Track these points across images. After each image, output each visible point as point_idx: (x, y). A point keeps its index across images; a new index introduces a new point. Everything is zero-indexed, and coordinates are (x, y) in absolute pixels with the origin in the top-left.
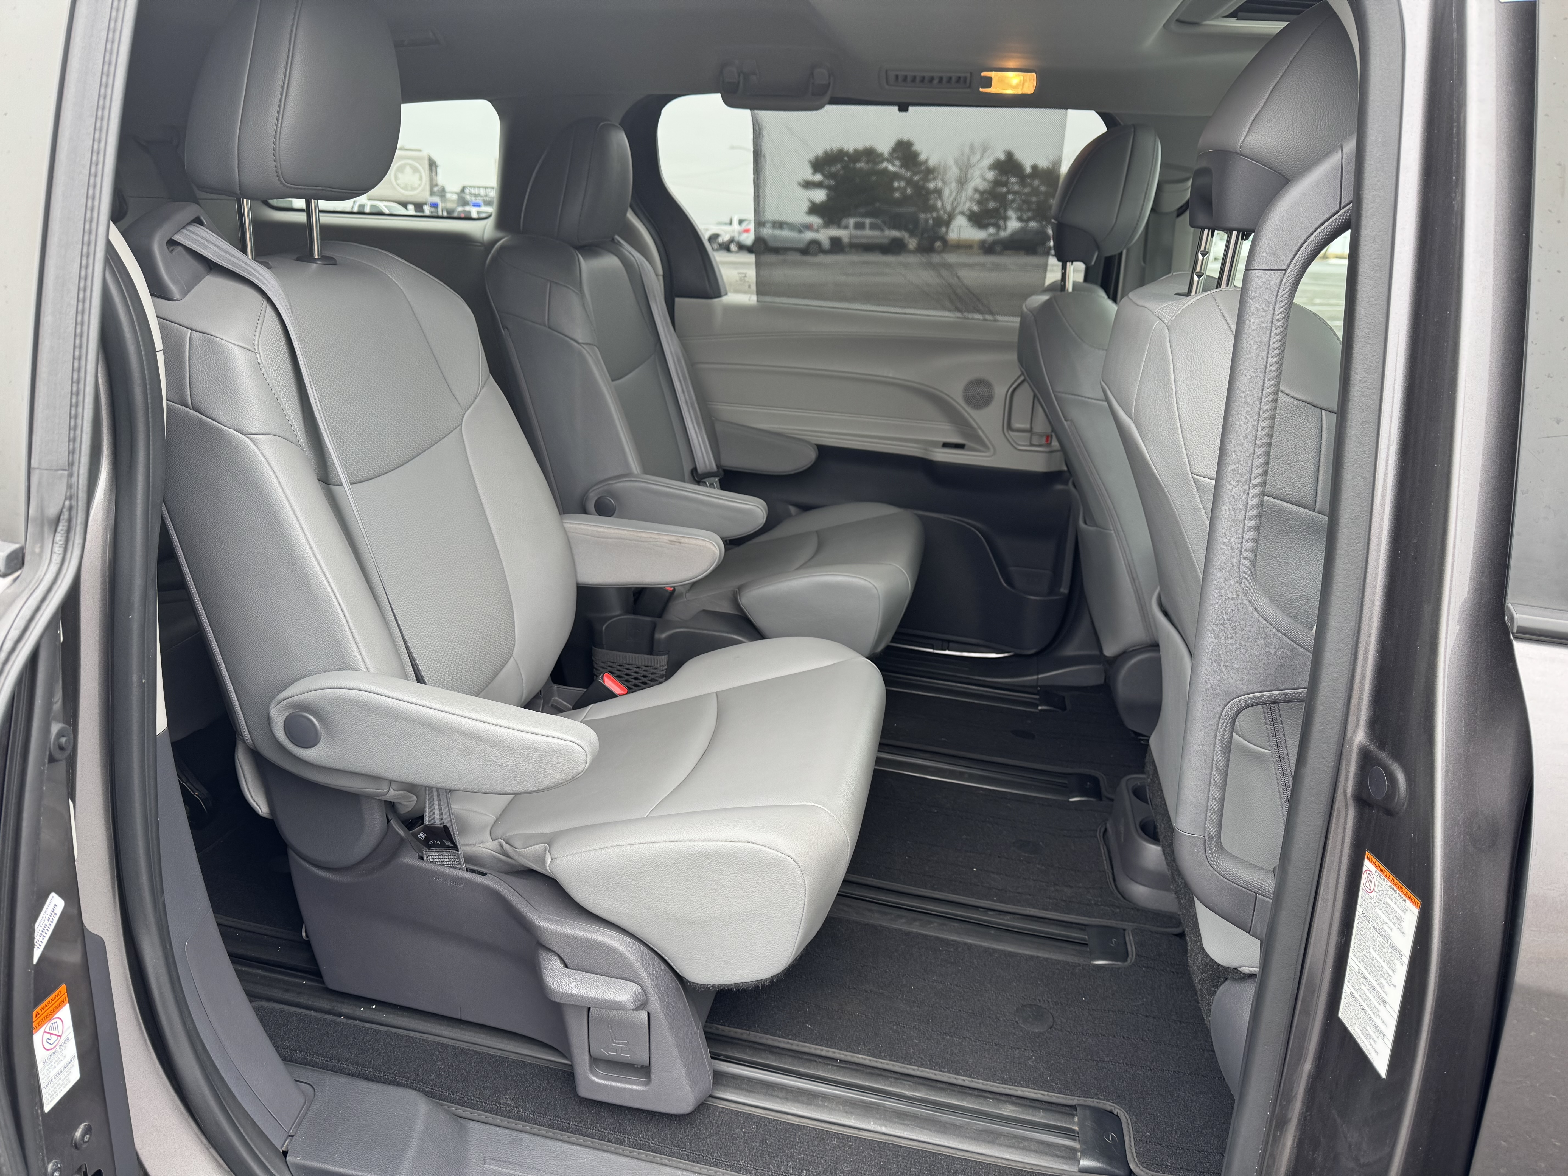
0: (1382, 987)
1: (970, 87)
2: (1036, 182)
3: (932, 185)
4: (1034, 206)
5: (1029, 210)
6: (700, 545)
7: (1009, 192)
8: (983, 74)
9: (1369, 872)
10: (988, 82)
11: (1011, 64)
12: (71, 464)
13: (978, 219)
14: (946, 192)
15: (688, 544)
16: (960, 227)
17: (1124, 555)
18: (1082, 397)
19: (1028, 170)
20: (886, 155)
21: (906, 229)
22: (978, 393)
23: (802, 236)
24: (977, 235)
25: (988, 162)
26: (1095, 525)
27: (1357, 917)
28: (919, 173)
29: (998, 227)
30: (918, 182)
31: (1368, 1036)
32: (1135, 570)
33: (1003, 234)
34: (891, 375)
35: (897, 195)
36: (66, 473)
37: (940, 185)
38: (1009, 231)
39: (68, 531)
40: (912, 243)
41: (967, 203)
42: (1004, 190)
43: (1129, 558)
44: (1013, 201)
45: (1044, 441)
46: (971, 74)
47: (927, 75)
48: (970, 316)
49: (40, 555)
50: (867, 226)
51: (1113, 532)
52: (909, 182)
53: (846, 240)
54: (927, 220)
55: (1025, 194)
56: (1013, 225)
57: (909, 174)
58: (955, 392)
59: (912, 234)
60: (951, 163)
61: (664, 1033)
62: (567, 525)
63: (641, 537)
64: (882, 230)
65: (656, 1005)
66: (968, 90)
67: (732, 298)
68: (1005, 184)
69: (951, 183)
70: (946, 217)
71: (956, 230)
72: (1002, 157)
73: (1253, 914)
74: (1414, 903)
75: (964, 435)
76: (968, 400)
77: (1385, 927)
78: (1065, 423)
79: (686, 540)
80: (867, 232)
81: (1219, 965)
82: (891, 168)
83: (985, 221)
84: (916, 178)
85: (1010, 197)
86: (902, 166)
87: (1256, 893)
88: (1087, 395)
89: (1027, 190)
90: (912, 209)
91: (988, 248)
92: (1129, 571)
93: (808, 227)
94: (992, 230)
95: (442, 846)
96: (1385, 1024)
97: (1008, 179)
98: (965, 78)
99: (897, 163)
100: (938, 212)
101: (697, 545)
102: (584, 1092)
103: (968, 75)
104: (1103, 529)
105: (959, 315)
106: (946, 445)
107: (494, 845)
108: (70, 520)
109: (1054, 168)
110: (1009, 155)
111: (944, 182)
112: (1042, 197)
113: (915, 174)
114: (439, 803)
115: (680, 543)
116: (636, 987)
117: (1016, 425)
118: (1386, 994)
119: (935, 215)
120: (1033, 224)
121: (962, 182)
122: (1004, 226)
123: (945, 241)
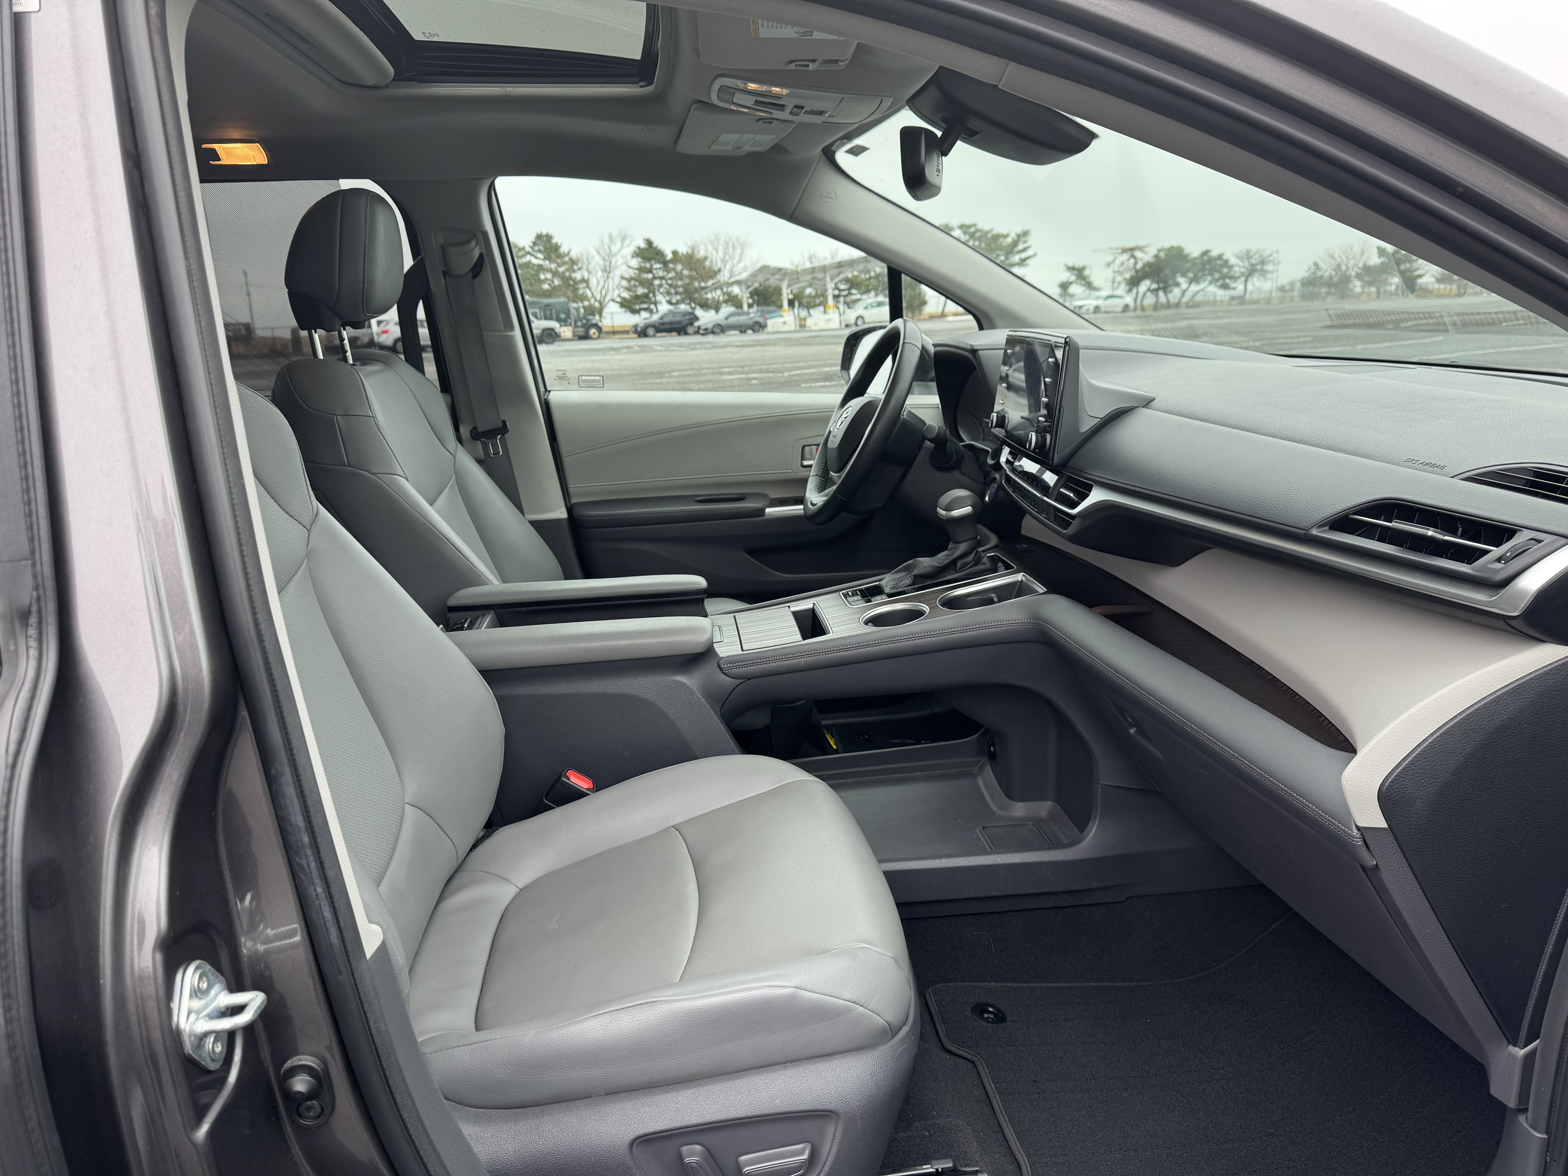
2: (679, 267)
3: (578, 276)
4: (681, 290)
5: (676, 293)
7: (654, 278)
12: (33, 553)
13: (628, 305)
14: (593, 282)
16: (612, 314)
19: (669, 256)
20: (528, 249)
21: (559, 320)
24: (630, 320)
25: (629, 250)
28: (564, 263)
29: (649, 311)
30: (564, 273)
33: (655, 318)
35: (546, 286)
36: (29, 562)
37: (586, 275)
38: (660, 314)
39: (40, 622)
40: (566, 332)
41: (616, 290)
42: (650, 276)
44: (660, 286)
49: (16, 652)
52: (555, 273)
54: (577, 310)
55: (671, 279)
56: (664, 308)
57: (553, 266)
59: (565, 323)
60: (593, 252)
68: (650, 271)
69: (596, 273)
70: (597, 305)
71: (609, 317)
72: (643, 245)
82: (535, 261)
83: (637, 307)
84: (561, 269)
85: (657, 282)
86: (545, 258)
89: (672, 275)
90: (562, 300)
91: (641, 332)
94: (644, 315)
97: (652, 265)
99: (540, 256)
100: (589, 300)
108: (40, 612)
109: (693, 252)
110: (649, 243)
111: (589, 272)
112: (687, 281)
113: (559, 265)
119: (586, 303)
120: (683, 307)
121: (607, 271)
122: (655, 310)
123: (599, 329)
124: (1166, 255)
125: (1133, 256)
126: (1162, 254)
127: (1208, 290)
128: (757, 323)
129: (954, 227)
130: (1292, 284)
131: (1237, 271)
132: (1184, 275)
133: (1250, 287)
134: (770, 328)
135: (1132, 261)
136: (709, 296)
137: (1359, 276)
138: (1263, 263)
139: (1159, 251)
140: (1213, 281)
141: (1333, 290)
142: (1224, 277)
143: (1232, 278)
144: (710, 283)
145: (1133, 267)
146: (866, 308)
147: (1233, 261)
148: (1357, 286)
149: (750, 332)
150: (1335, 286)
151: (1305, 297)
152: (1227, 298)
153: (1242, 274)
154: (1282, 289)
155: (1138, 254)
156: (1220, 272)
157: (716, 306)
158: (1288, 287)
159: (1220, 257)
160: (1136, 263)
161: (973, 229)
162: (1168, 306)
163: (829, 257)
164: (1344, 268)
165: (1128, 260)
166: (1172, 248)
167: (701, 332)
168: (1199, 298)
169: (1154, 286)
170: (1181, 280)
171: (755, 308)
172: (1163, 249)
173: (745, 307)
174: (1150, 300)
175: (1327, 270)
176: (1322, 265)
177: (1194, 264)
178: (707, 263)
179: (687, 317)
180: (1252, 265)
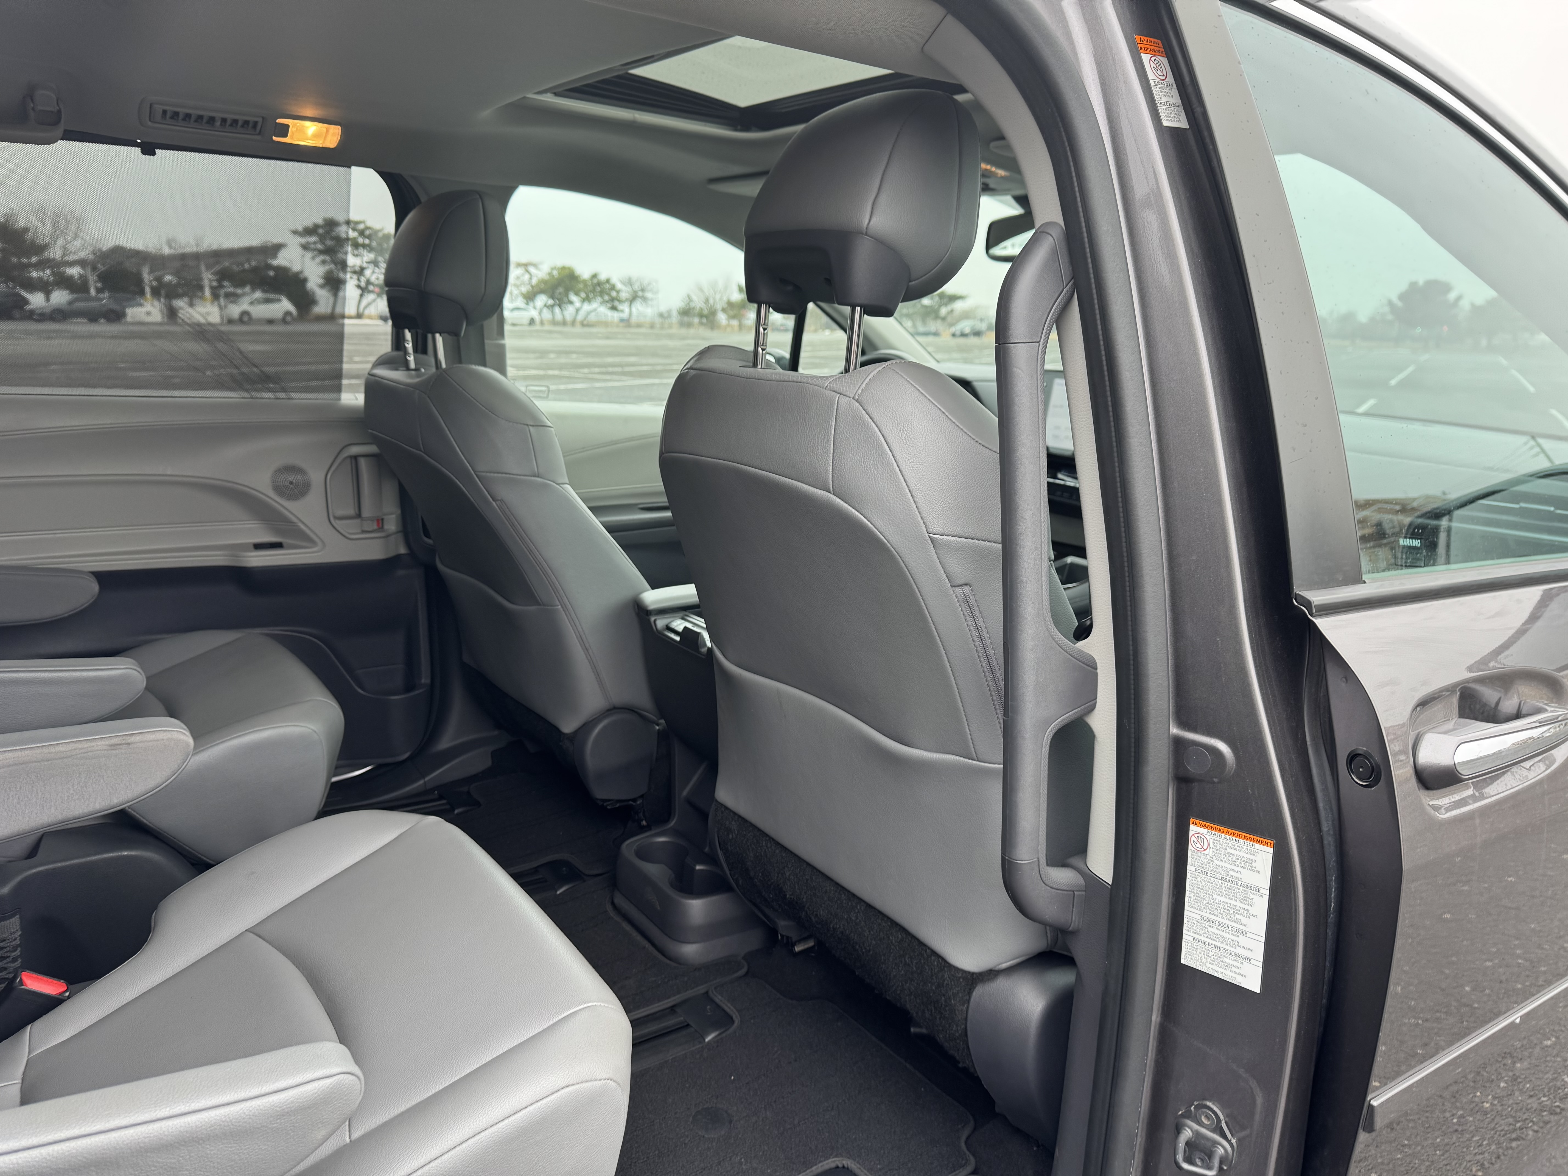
0: (1238, 921)
1: (260, 133)
6: (163, 739)
8: (279, 121)
9: (1198, 835)
10: (284, 130)
11: (309, 112)
15: (143, 742)
17: (575, 628)
18: (510, 474)
22: (291, 483)
26: (537, 603)
27: (1188, 875)
31: (1228, 966)
32: (587, 639)
34: (169, 473)
43: (580, 630)
45: (375, 526)
46: (263, 118)
47: (206, 114)
48: (258, 395)
51: (560, 607)
58: (260, 485)
63: (57, 752)
66: (258, 138)
73: (1073, 910)
74: (1266, 844)
75: (278, 531)
77: (1231, 873)
78: (494, 503)
79: (138, 738)
81: (973, 974)
87: (1073, 891)
88: (514, 472)
92: (582, 644)
96: (1249, 949)
98: (256, 123)
101: (158, 740)
103: (260, 120)
104: (551, 606)
105: (246, 395)
106: (258, 547)
115: (129, 744)
117: (339, 512)
118: (1245, 926)
125: (527, 271)
126: (555, 273)
127: (597, 309)
128: (112, 311)
129: (341, 222)
130: (669, 312)
131: (624, 295)
132: (577, 294)
133: (634, 310)
134: (129, 319)
135: (527, 277)
136: (34, 274)
137: (724, 310)
138: (643, 290)
140: (604, 302)
141: (704, 320)
142: (612, 299)
143: (620, 301)
144: (34, 259)
145: (528, 282)
147: (619, 286)
148: (722, 318)
149: (102, 321)
150: (706, 317)
151: (682, 324)
152: (616, 320)
153: (627, 300)
154: (661, 315)
155: (532, 270)
156: (609, 294)
157: (45, 288)
158: (666, 315)
159: (608, 281)
160: (531, 279)
161: (361, 226)
162: (564, 323)
163: (193, 243)
164: (711, 301)
165: (523, 275)
166: (564, 268)
167: (35, 317)
168: (592, 318)
169: (551, 302)
170: (573, 297)
171: (106, 294)
172: (555, 267)
173: (93, 292)
174: (547, 315)
175: (698, 303)
176: (695, 298)
177: (585, 285)
178: (30, 235)
180: (635, 292)
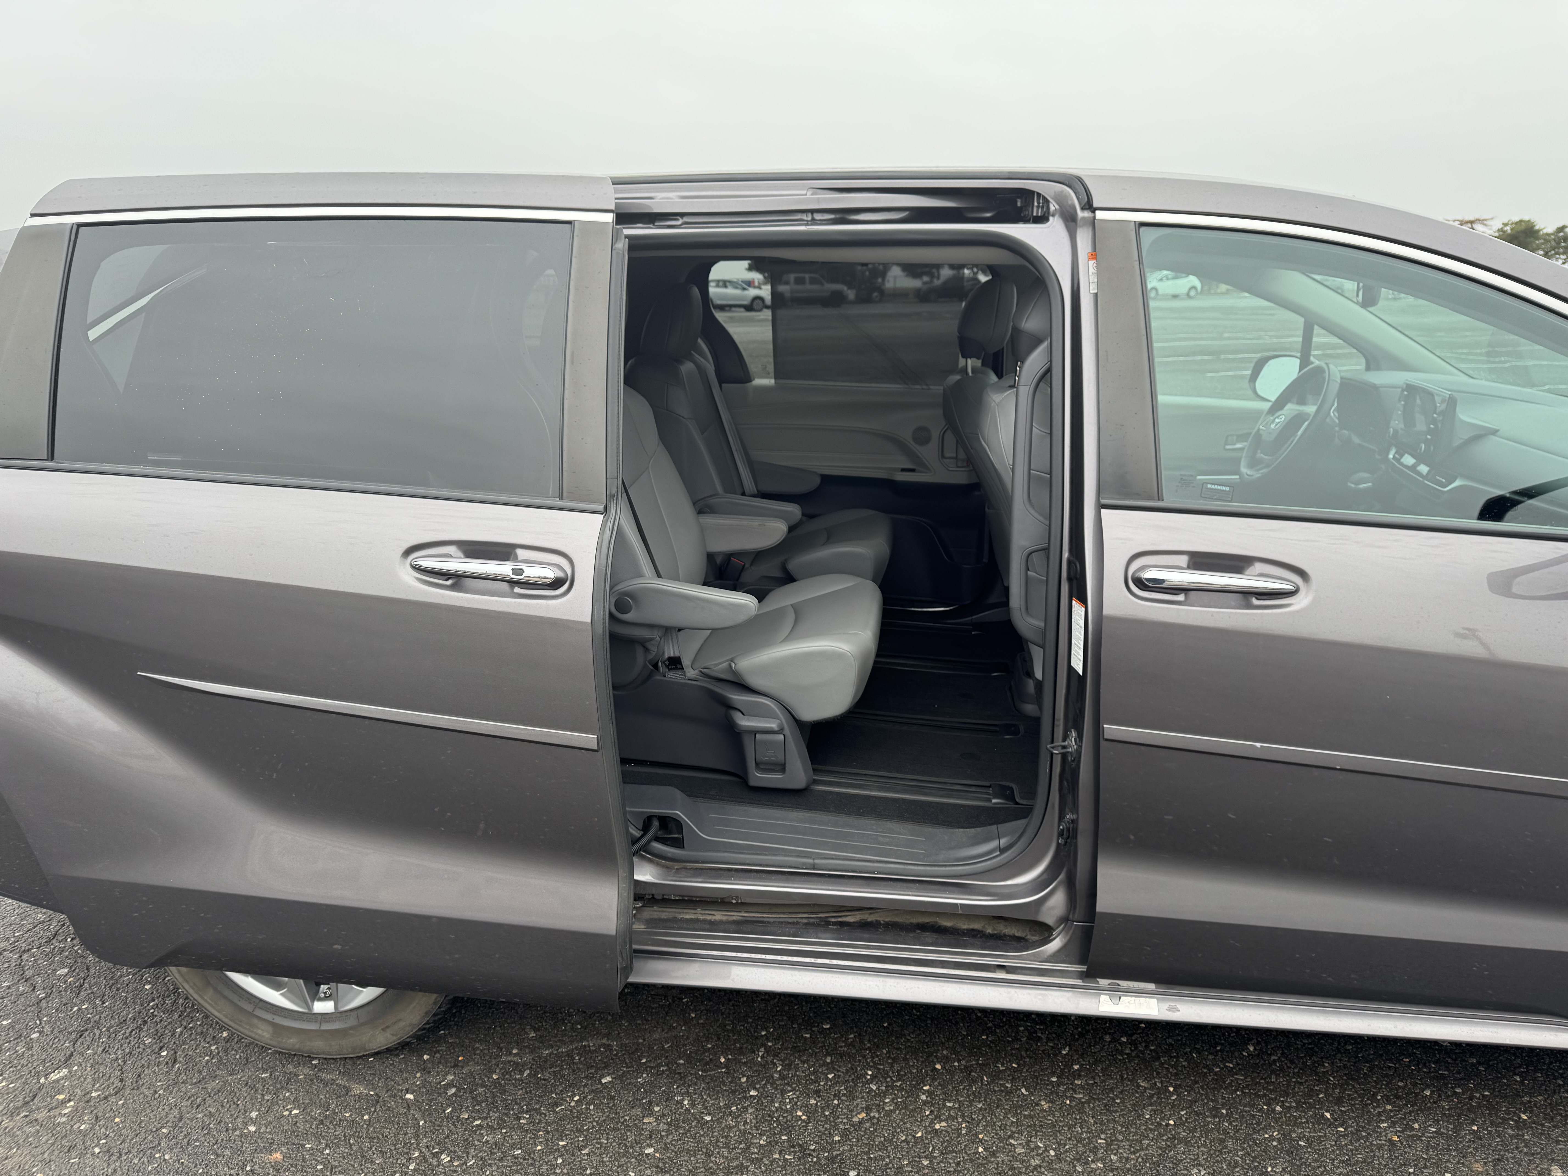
0: (1079, 648)
6: (776, 526)
13: (911, 269)
16: (895, 278)
21: (844, 282)
22: (922, 436)
23: (746, 292)
24: (912, 284)
29: (932, 276)
31: (1078, 665)
33: (937, 283)
34: (864, 426)
38: (943, 278)
40: (851, 294)
45: (965, 464)
50: (807, 280)
53: (788, 295)
56: (946, 273)
58: (907, 436)
59: (850, 286)
61: (792, 746)
62: (701, 520)
63: (742, 524)
64: (822, 284)
65: (787, 731)
67: (759, 382)
70: (882, 269)
71: (891, 280)
74: (1083, 607)
75: (915, 463)
76: (915, 440)
77: (1078, 621)
78: (972, 451)
79: (768, 524)
80: (808, 286)
83: (920, 270)
91: (923, 296)
93: (750, 284)
94: (926, 279)
95: (676, 668)
101: (774, 526)
102: (752, 783)
106: (903, 470)
107: (696, 672)
114: (673, 648)
115: (765, 525)
116: (778, 721)
117: (947, 454)
118: (1080, 645)
122: (936, 274)
123: (881, 291)
124: (1512, 230)
139: (1506, 225)
146: (1161, 280)
166: (1521, 221)
177: (1547, 241)
179: (971, 283)
